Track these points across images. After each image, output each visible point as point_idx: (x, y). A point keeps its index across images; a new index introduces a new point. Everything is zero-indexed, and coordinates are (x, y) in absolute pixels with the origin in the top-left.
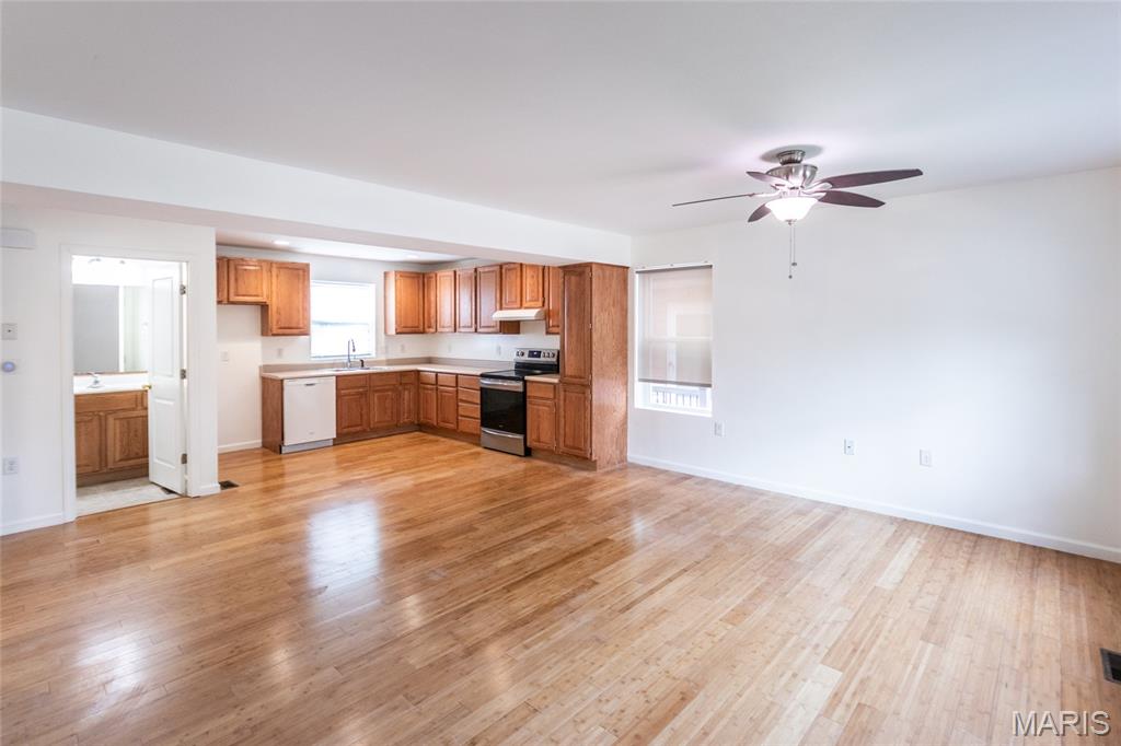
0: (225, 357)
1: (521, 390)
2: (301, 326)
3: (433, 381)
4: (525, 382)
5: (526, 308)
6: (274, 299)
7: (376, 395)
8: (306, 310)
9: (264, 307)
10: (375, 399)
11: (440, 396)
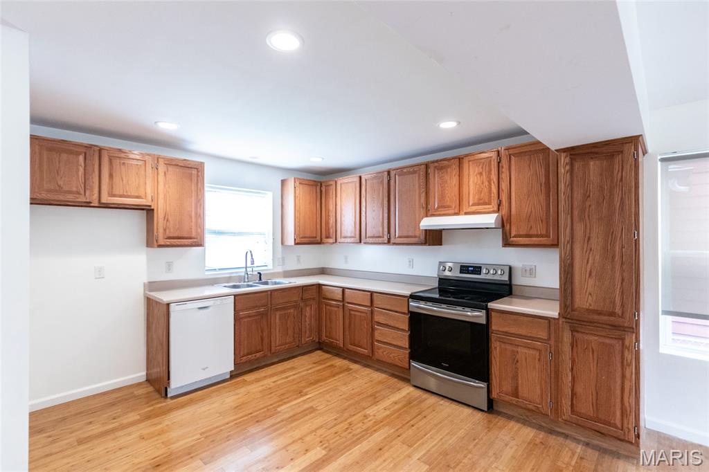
0: (99, 274)
1: (483, 321)
2: (194, 235)
3: (339, 297)
4: (488, 311)
5: (466, 213)
6: (161, 202)
7: (278, 314)
8: (200, 217)
9: (149, 211)
10: (277, 318)
11: (349, 316)
